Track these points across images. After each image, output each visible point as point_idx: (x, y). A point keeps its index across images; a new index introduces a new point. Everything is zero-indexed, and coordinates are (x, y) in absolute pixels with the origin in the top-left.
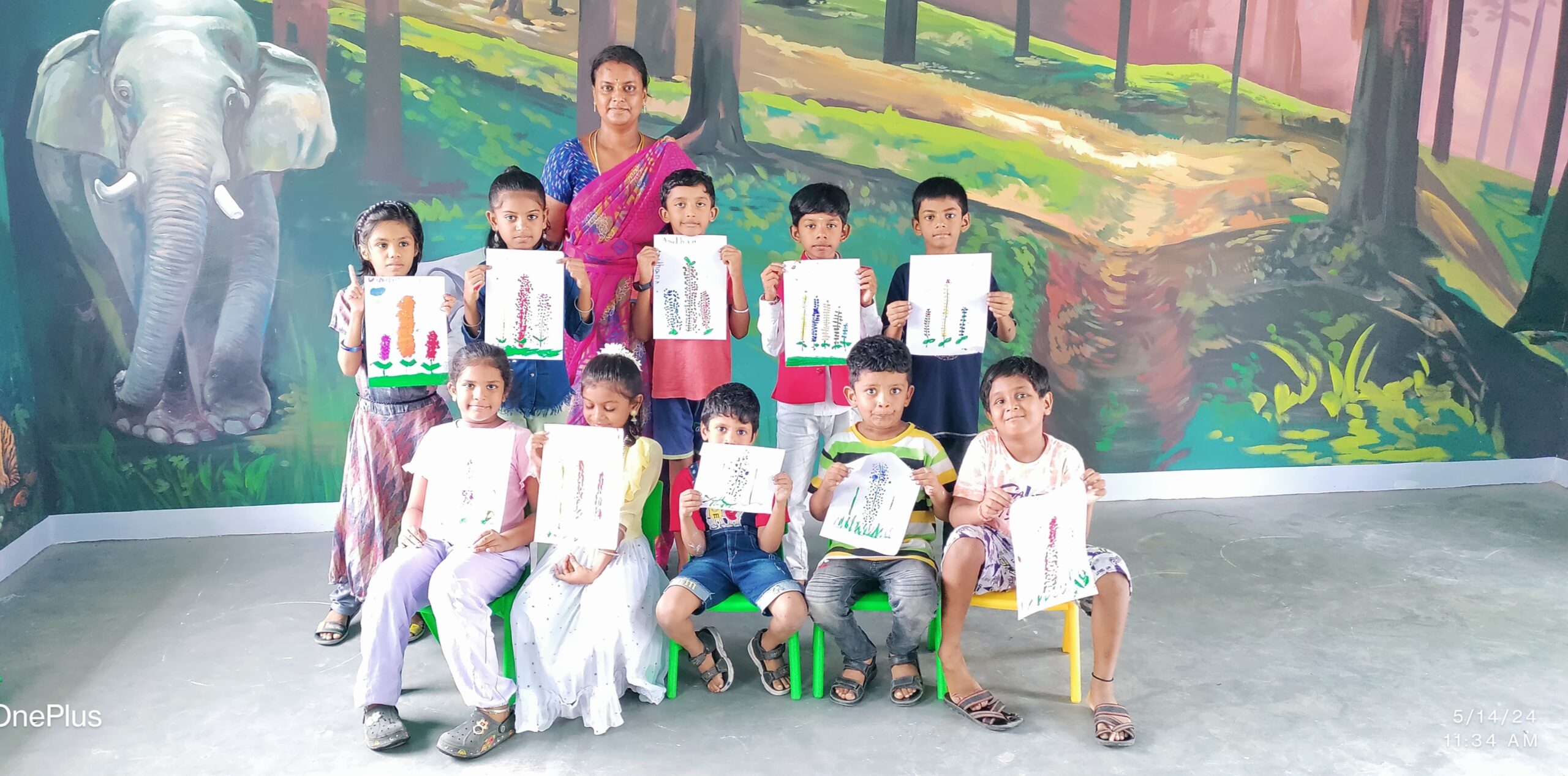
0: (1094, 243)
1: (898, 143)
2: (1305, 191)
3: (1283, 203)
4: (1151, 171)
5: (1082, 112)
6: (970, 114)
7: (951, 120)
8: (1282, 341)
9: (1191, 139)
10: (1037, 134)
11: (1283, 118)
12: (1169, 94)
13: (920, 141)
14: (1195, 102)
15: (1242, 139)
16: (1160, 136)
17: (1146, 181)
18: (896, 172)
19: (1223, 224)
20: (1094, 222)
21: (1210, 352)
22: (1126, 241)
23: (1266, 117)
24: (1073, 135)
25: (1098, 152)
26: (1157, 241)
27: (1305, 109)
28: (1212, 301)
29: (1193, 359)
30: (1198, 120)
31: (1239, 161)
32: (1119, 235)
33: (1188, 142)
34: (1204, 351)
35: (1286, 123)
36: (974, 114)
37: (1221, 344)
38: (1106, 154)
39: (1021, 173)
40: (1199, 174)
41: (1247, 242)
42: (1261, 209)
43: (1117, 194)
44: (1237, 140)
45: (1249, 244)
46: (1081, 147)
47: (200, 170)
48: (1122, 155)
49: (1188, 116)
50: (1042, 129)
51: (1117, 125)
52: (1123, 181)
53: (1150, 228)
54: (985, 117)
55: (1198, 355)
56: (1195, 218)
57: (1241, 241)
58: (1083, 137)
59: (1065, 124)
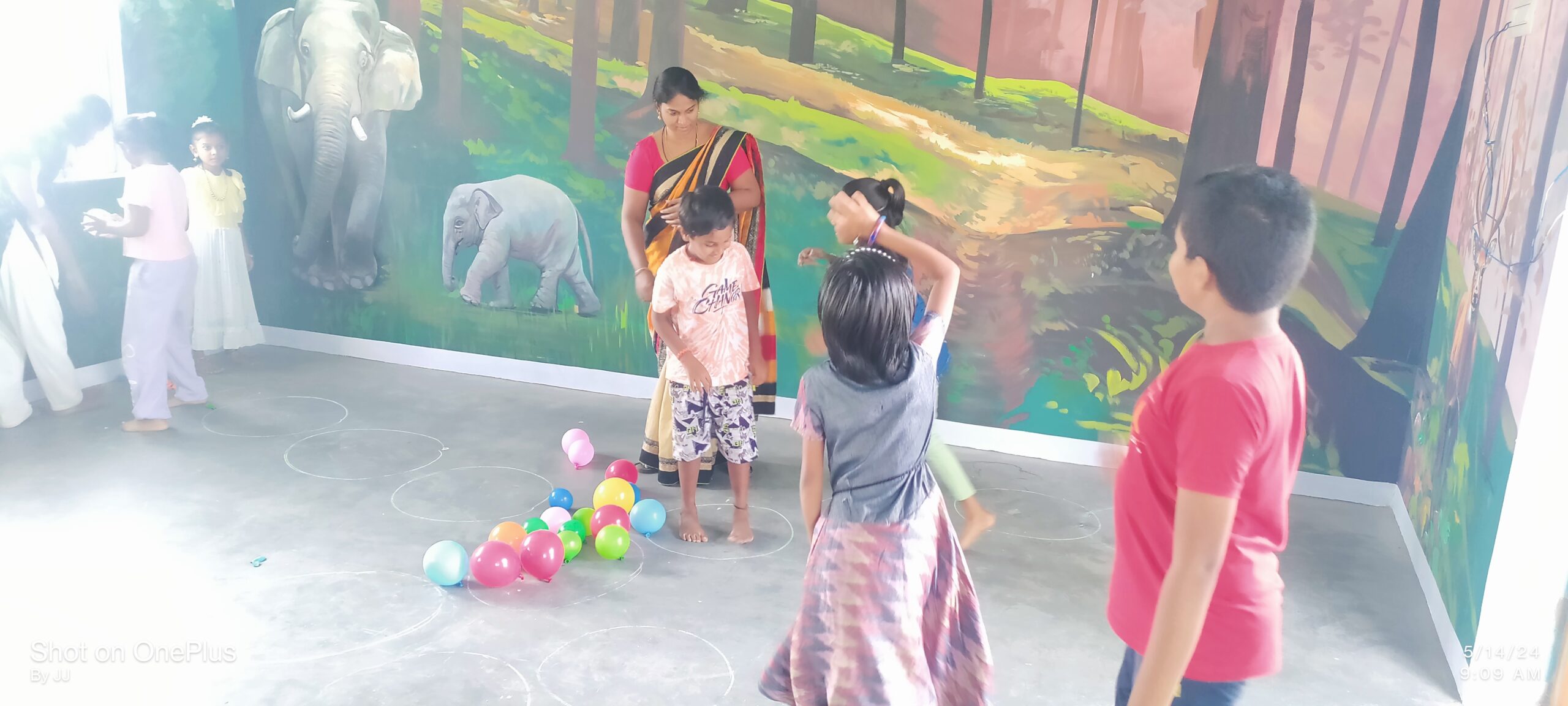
0: (952, 225)
1: (799, 126)
2: (1142, 201)
3: (1121, 209)
4: (1003, 169)
5: (946, 114)
6: (855, 108)
7: (840, 111)
8: (1116, 332)
9: (1038, 145)
10: (908, 129)
11: (1123, 133)
12: (1021, 104)
13: (814, 126)
14: (1044, 113)
15: (1085, 149)
16: (1012, 139)
17: (999, 177)
18: (796, 150)
19: (1065, 221)
20: (954, 209)
21: (1049, 332)
22: (980, 227)
23: (1108, 131)
24: (938, 133)
25: (959, 148)
26: (1006, 230)
27: (1147, 128)
28: (1053, 288)
29: (1035, 336)
30: (1047, 129)
31: (1081, 168)
32: (973, 221)
33: (1036, 147)
34: (1044, 331)
35: (1126, 139)
36: (858, 108)
37: (1059, 326)
38: (965, 150)
39: (894, 161)
40: (1045, 176)
41: (1087, 239)
42: (1100, 212)
43: (973, 186)
44: (1082, 149)
45: (1089, 242)
46: (944, 143)
47: (345, 105)
48: (979, 153)
49: (1037, 125)
50: (913, 125)
51: (975, 127)
52: (979, 175)
53: (1001, 218)
54: (867, 112)
55: (1039, 333)
56: (1040, 214)
57: (1081, 238)
58: (947, 135)
59: (931, 123)
